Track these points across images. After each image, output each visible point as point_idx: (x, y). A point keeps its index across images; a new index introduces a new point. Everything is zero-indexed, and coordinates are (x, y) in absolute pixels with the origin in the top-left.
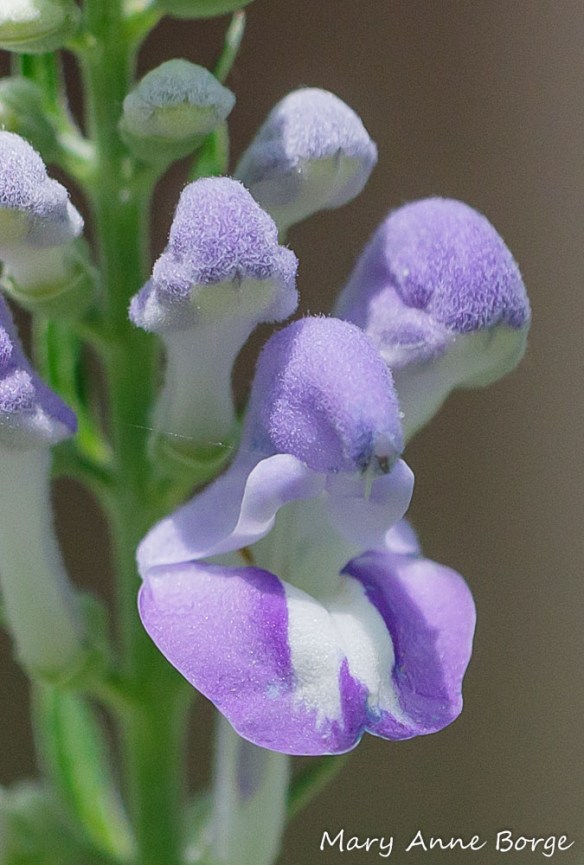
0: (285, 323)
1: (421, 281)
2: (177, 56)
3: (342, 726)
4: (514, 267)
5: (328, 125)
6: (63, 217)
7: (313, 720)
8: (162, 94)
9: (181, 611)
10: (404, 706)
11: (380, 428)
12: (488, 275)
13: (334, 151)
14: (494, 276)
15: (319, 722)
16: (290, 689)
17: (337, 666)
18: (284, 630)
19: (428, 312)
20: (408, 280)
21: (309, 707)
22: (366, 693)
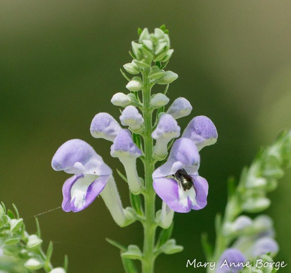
0: (178, 138)
1: (200, 130)
3: (188, 207)
4: (215, 128)
5: (185, 104)
6: (141, 120)
8: (158, 99)
9: (160, 186)
10: (197, 203)
11: (196, 159)
13: (186, 108)
14: (212, 130)
15: (184, 207)
16: (179, 201)
19: (201, 136)
20: (198, 130)
21: (182, 204)
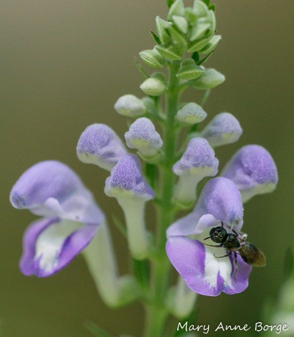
1: (250, 169)
2: (193, 102)
3: (216, 289)
5: (231, 124)
6: (158, 142)
7: (209, 286)
8: (188, 112)
9: (177, 250)
10: (232, 284)
11: (237, 214)
12: (268, 169)
13: (231, 131)
14: (270, 170)
15: (210, 287)
16: (204, 276)
17: (217, 272)
18: (204, 260)
19: (251, 177)
20: (247, 168)
21: (208, 282)
22: (224, 281)
